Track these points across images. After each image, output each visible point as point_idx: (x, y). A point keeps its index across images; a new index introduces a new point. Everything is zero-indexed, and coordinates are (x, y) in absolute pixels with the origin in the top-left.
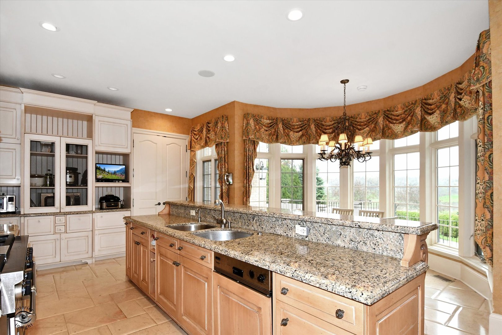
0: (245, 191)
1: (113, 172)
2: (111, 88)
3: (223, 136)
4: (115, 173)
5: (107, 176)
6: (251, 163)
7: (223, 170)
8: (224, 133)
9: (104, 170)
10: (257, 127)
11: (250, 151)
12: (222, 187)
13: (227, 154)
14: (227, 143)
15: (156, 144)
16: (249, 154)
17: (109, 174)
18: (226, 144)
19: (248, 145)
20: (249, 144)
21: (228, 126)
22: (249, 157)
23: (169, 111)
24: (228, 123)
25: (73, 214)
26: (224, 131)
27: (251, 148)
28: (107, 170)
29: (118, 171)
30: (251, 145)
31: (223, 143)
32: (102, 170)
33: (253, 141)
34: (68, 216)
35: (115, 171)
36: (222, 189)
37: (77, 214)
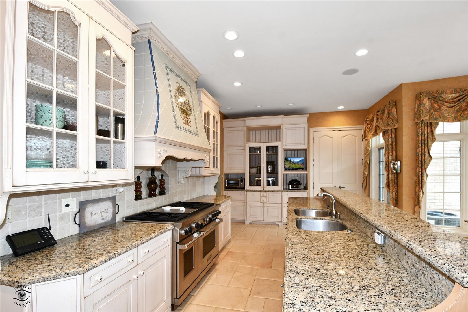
0: (417, 180)
1: (297, 162)
2: (290, 104)
3: (390, 123)
4: (298, 163)
5: (293, 165)
6: (426, 148)
7: (390, 158)
8: (391, 119)
9: (291, 161)
10: (436, 105)
11: (425, 134)
12: (388, 175)
13: (396, 140)
14: (396, 129)
15: (332, 137)
16: (423, 138)
17: (294, 164)
18: (393, 131)
19: (421, 129)
20: (423, 127)
21: (396, 112)
22: (423, 142)
23: (341, 108)
24: (396, 108)
25: (270, 191)
26: (391, 117)
27: (426, 131)
28: (292, 160)
29: (300, 161)
30: (426, 128)
31: (390, 130)
32: (289, 161)
33: (429, 123)
34: (268, 192)
35: (298, 161)
36: (388, 178)
37: (272, 191)
